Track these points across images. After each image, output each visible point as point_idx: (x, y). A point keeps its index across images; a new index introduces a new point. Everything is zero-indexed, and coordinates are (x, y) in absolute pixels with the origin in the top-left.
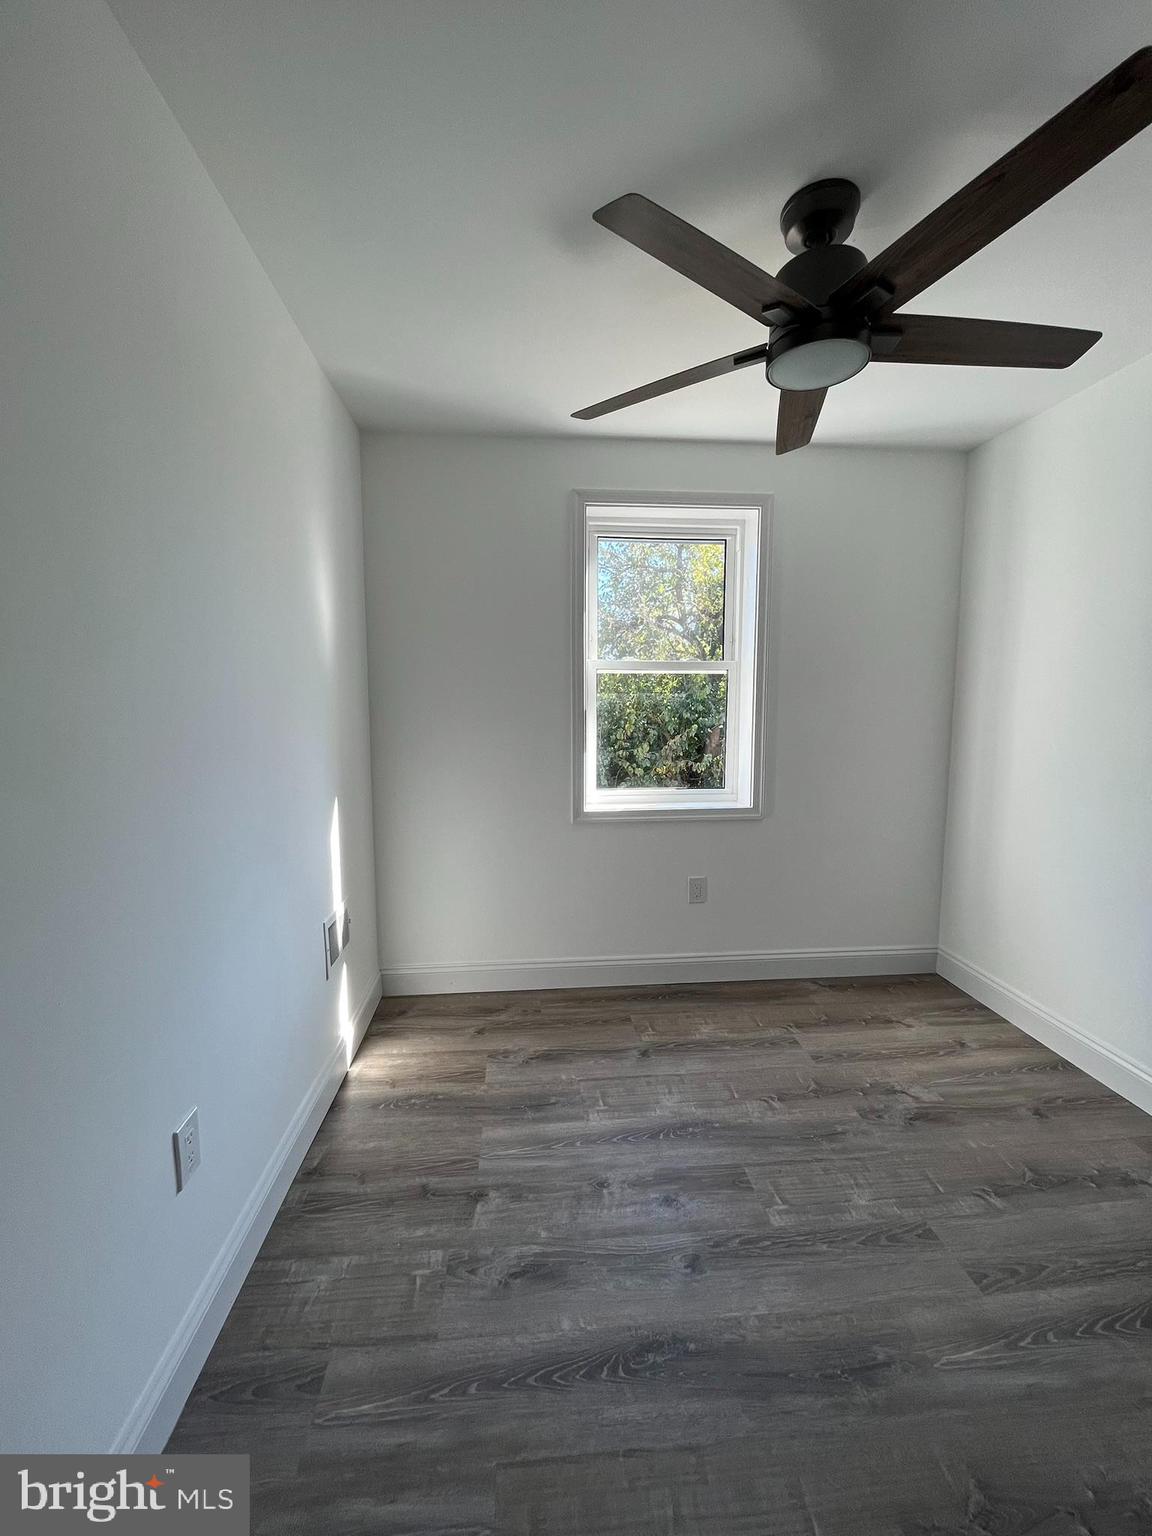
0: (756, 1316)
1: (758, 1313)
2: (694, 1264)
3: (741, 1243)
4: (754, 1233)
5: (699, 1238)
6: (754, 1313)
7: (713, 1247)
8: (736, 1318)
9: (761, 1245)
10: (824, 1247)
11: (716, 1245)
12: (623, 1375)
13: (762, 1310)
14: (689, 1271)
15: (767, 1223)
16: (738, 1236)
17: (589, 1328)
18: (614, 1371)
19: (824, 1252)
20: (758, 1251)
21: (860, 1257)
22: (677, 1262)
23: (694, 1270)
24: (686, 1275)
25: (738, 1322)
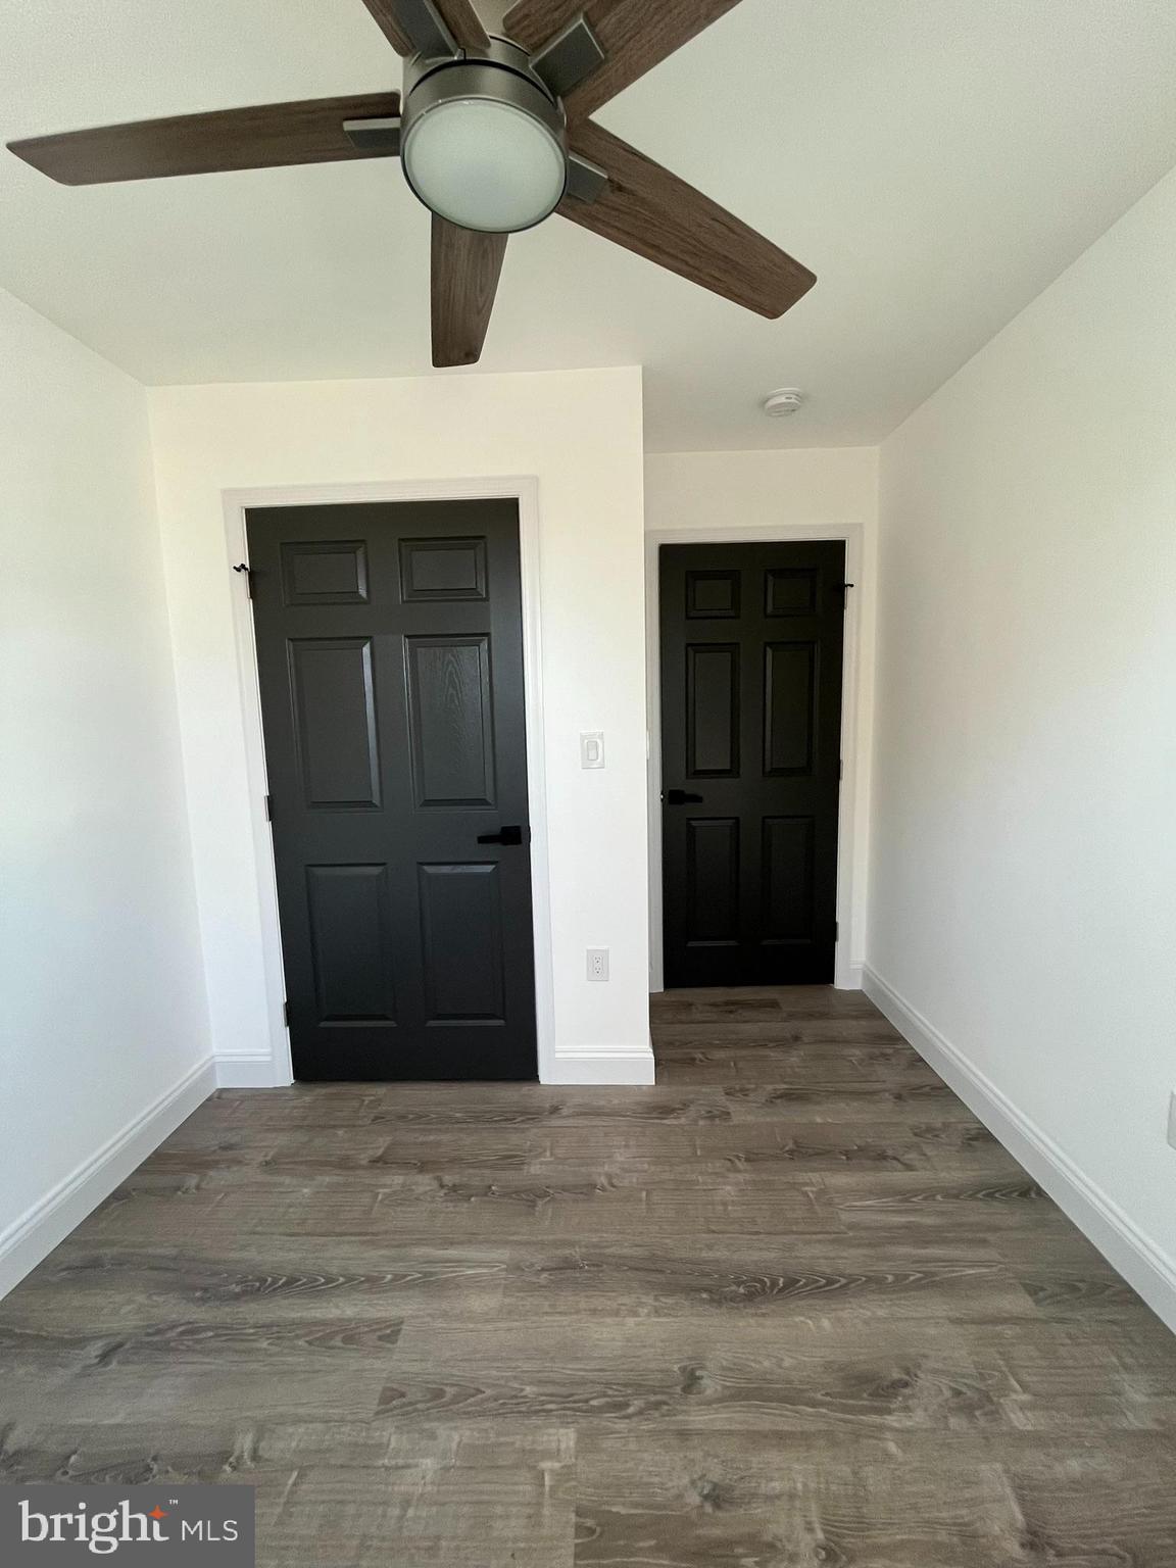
0: (639, 1316)
1: (636, 1319)
2: (691, 1381)
3: (627, 1405)
4: (607, 1421)
5: (680, 1417)
6: (640, 1319)
7: (665, 1403)
8: (659, 1316)
9: (603, 1400)
10: (528, 1390)
11: (657, 1405)
12: (766, 1279)
13: (631, 1321)
14: (698, 1373)
15: (582, 1436)
16: (628, 1417)
17: (802, 1319)
18: (774, 1283)
19: (531, 1383)
20: (610, 1392)
21: (494, 1373)
22: (710, 1386)
23: (693, 1371)
24: (703, 1368)
25: (657, 1312)
